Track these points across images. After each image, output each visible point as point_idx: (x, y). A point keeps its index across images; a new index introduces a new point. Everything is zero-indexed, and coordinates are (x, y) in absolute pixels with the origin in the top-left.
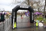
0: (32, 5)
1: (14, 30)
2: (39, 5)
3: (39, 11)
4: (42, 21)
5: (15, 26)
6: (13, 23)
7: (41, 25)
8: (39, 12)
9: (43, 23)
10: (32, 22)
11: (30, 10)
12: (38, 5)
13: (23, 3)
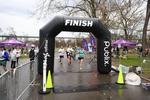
0: (105, 15)
1: (44, 96)
2: (128, 17)
3: (127, 37)
4: (139, 69)
5: (47, 83)
6: (41, 73)
7: (134, 80)
8: (126, 39)
9: (139, 73)
10: (104, 70)
11: (99, 32)
12: (123, 17)
13: (76, 10)
